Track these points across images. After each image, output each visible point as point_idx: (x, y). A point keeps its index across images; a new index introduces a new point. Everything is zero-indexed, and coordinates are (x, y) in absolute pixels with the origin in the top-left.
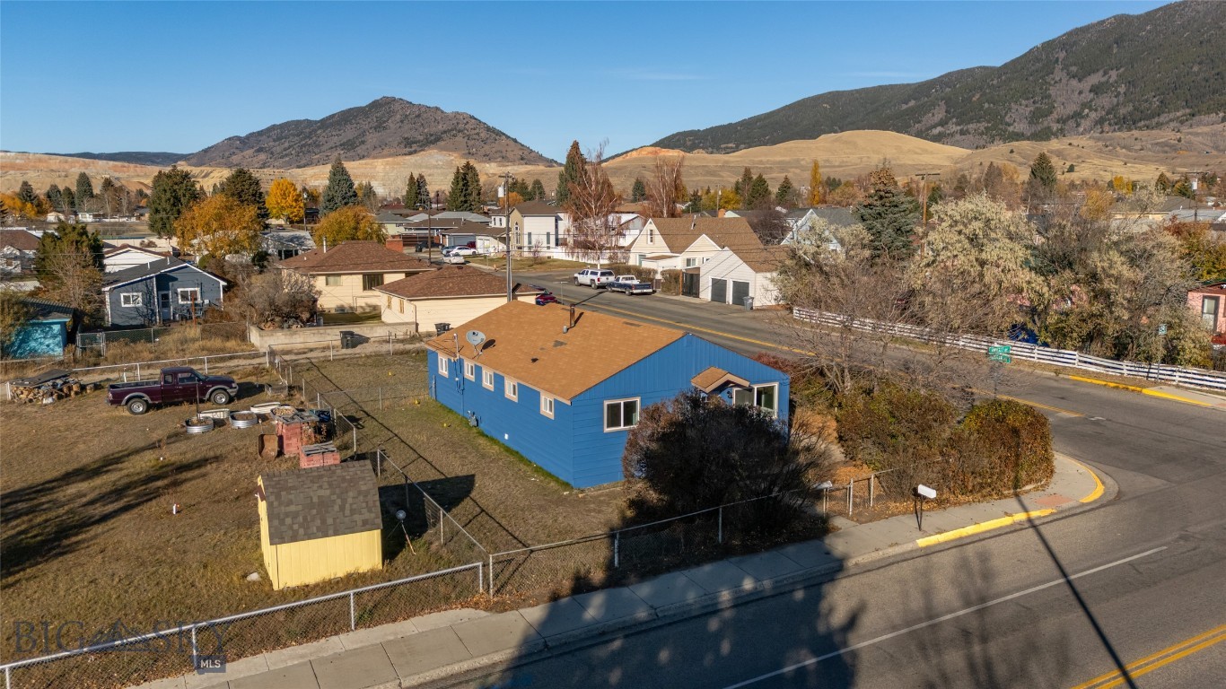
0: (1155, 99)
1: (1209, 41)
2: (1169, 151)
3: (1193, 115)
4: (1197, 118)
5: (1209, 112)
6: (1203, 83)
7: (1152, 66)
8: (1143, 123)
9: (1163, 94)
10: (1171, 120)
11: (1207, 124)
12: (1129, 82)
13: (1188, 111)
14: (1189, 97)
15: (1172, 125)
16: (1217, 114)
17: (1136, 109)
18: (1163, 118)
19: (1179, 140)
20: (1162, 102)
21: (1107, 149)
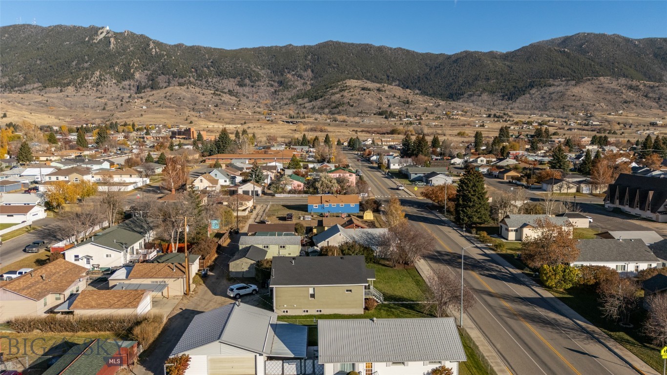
0: (20, 76)
1: (42, 48)
2: (46, 107)
3: (45, 87)
4: (47, 89)
5: (52, 86)
6: (45, 71)
7: (14, 57)
8: (16, 89)
9: (24, 73)
10: (33, 89)
11: (54, 93)
12: (3, 65)
13: (40, 84)
14: (39, 77)
15: (35, 91)
16: (57, 88)
17: (11, 80)
18: (28, 87)
19: (47, 101)
20: (25, 78)
21: (10, 103)
